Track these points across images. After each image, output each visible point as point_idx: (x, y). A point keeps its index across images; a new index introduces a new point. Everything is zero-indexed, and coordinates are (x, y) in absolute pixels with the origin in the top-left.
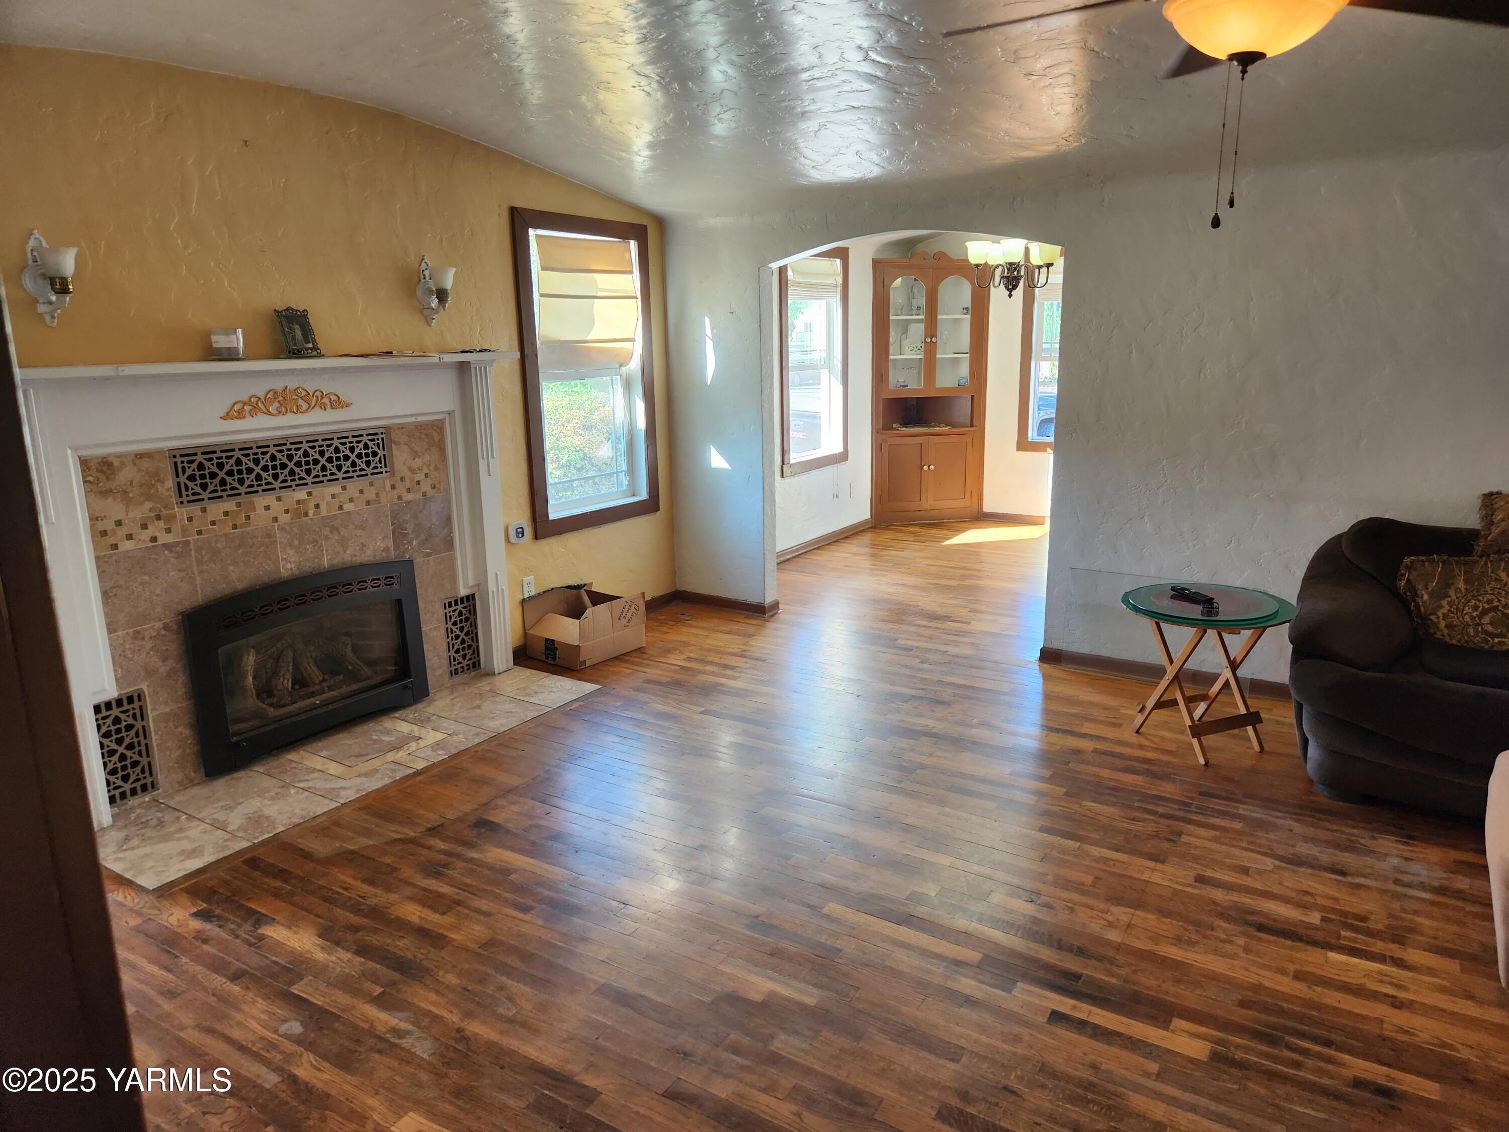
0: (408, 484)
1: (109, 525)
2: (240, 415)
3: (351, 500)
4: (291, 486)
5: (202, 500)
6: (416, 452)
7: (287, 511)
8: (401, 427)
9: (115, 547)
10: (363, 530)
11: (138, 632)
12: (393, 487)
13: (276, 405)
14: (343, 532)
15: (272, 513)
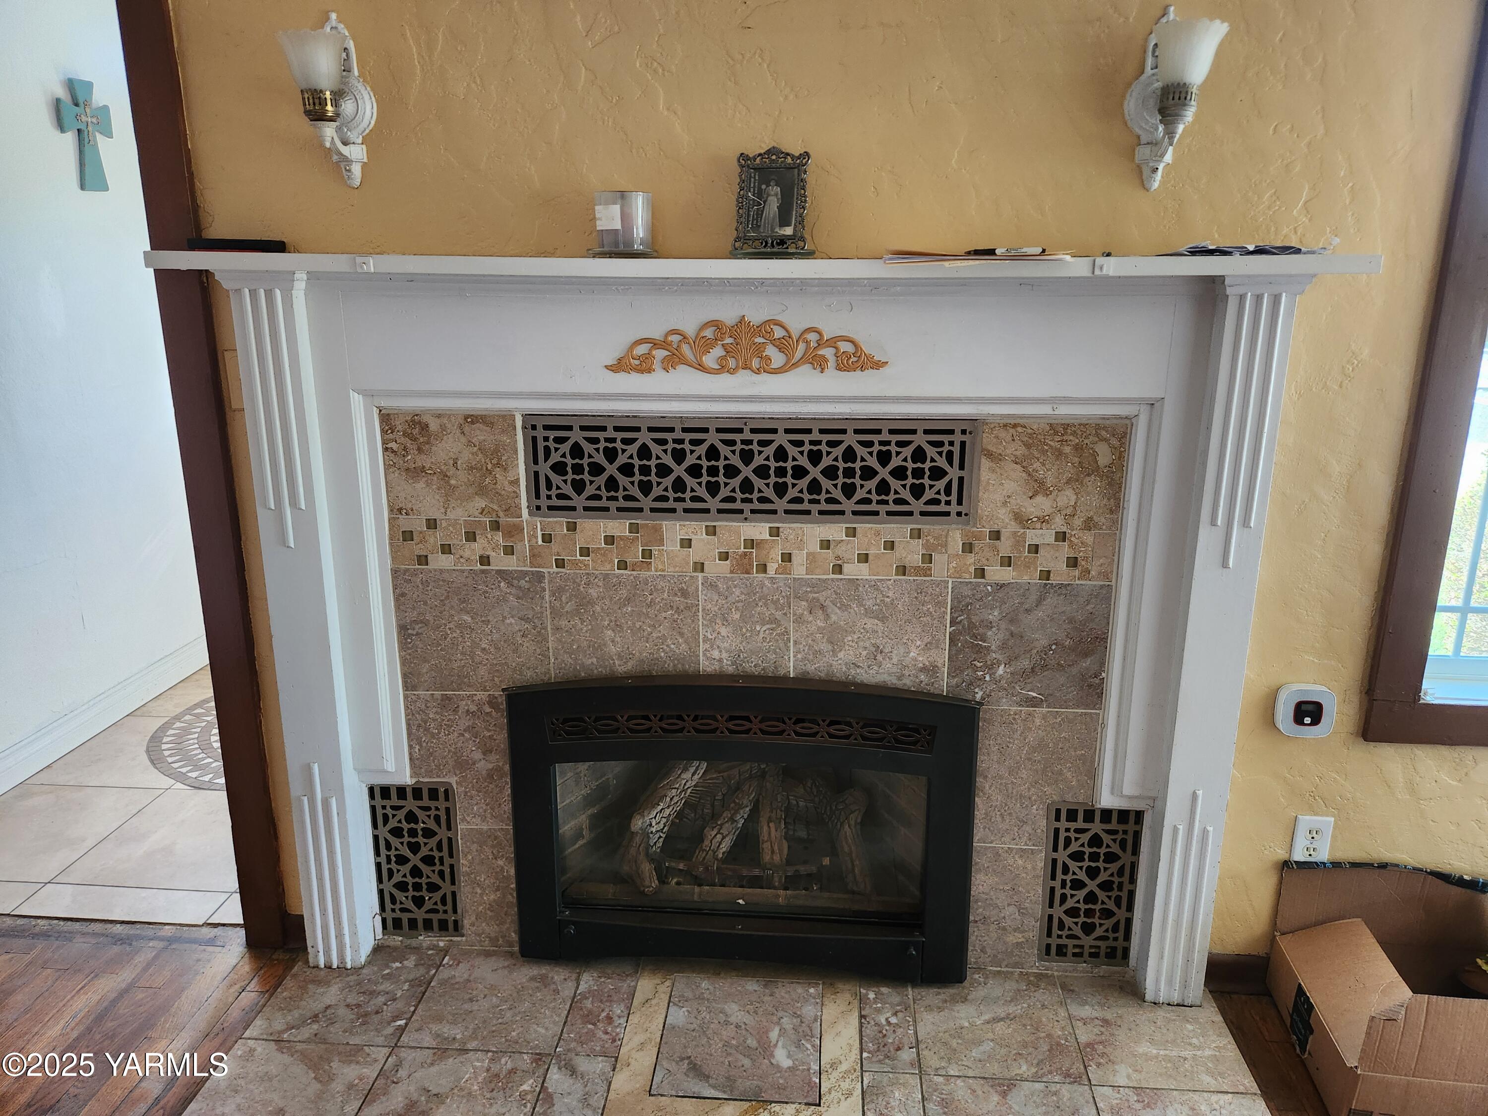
0: (1005, 547)
1: (417, 524)
2: (644, 367)
3: (864, 558)
4: (741, 511)
5: (573, 509)
6: (1042, 483)
7: (724, 556)
8: (1012, 425)
9: (423, 560)
10: (883, 619)
11: (448, 698)
12: (968, 548)
13: (718, 352)
14: (836, 615)
15: (693, 555)
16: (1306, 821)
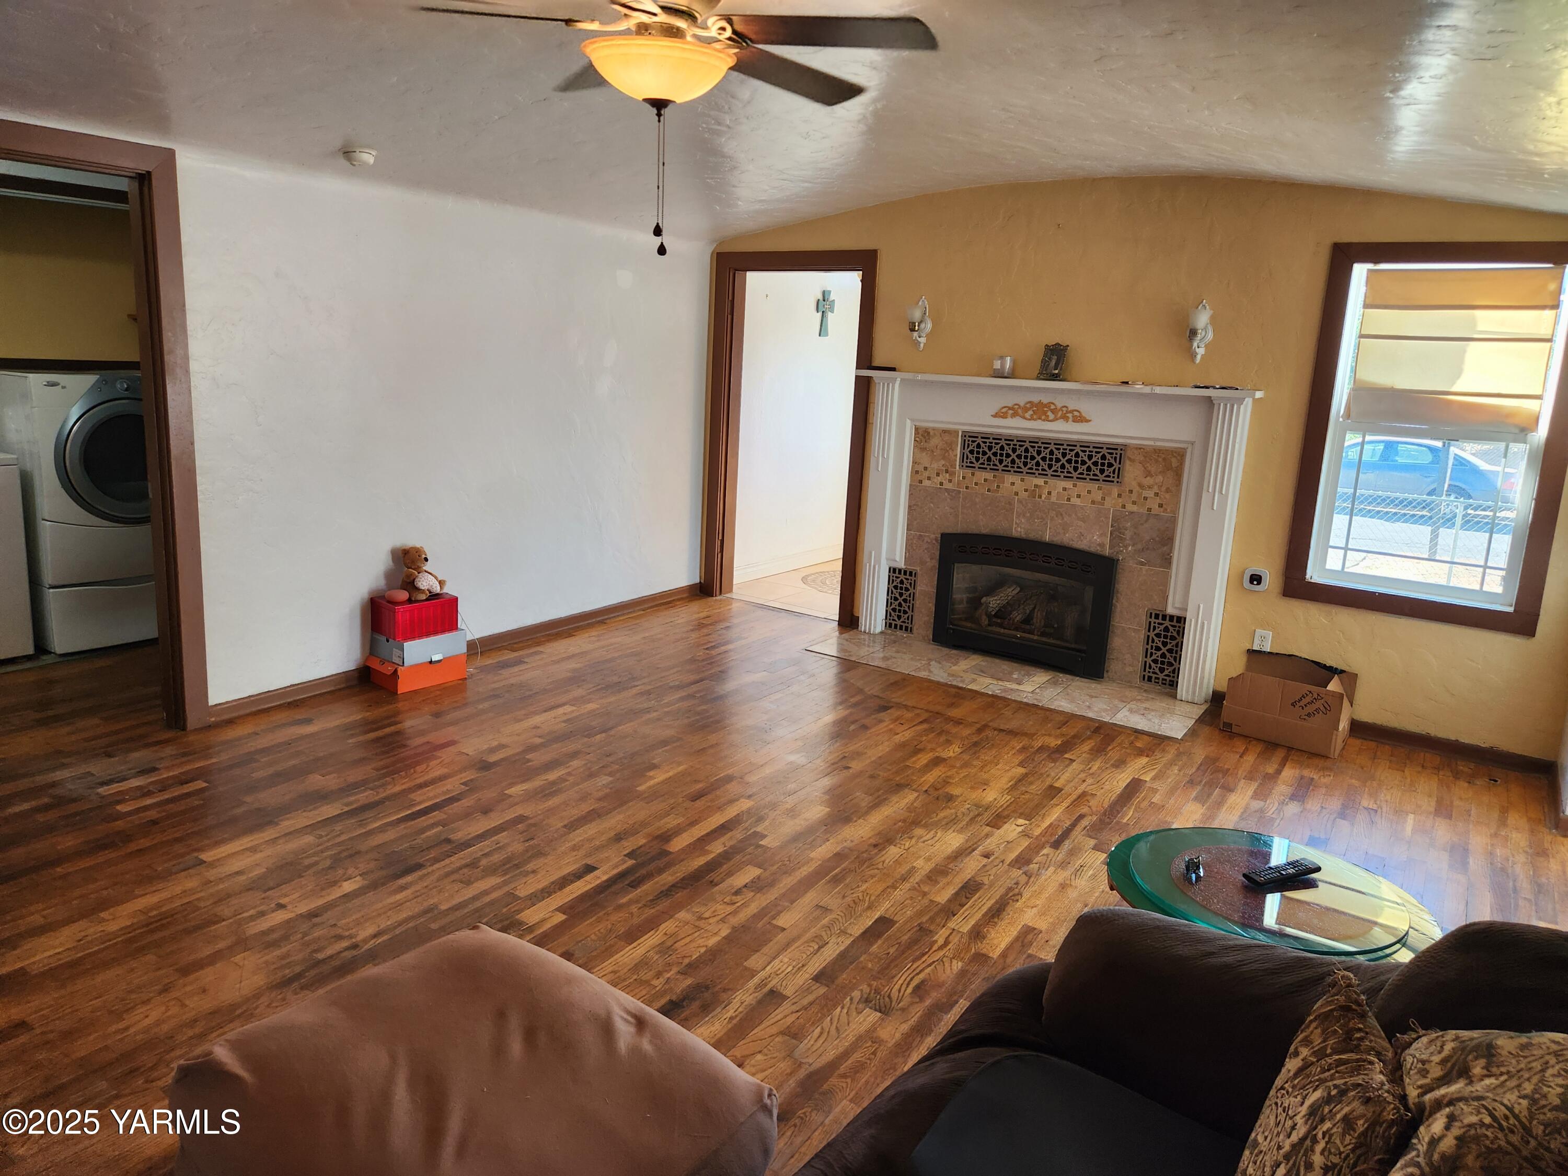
0: (1134, 497)
1: (921, 468)
2: (1004, 416)
3: (1079, 496)
4: (1034, 474)
5: (974, 467)
6: (1150, 472)
7: (1026, 490)
8: (1139, 448)
9: (921, 482)
10: (1084, 522)
11: (921, 535)
12: (1119, 496)
13: (1030, 412)
14: (1066, 519)
15: (1015, 488)
16: (1259, 632)
